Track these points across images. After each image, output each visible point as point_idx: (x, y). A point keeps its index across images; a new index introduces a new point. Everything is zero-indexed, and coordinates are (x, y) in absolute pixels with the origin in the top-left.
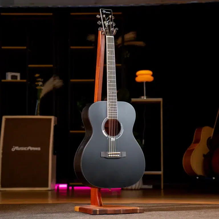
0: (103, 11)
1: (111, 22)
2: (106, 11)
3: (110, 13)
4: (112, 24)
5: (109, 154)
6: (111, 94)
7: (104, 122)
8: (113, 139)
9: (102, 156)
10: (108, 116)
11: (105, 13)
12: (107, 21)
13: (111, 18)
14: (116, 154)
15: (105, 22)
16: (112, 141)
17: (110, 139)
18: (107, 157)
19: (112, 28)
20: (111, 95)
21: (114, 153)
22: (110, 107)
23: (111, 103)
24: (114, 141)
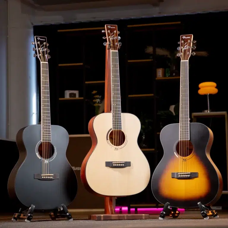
0: (38, 38)
1: (45, 48)
2: (41, 38)
3: (44, 40)
4: (47, 51)
5: (42, 176)
6: (45, 117)
7: (38, 144)
8: (46, 161)
9: (35, 178)
10: (42, 139)
11: (40, 40)
12: (42, 48)
13: (46, 45)
14: (49, 176)
15: (39, 49)
16: (46, 164)
17: (44, 161)
18: (41, 178)
19: (47, 54)
20: (45, 119)
21: (48, 175)
22: (44, 130)
23: (45, 126)
24: (47, 164)
